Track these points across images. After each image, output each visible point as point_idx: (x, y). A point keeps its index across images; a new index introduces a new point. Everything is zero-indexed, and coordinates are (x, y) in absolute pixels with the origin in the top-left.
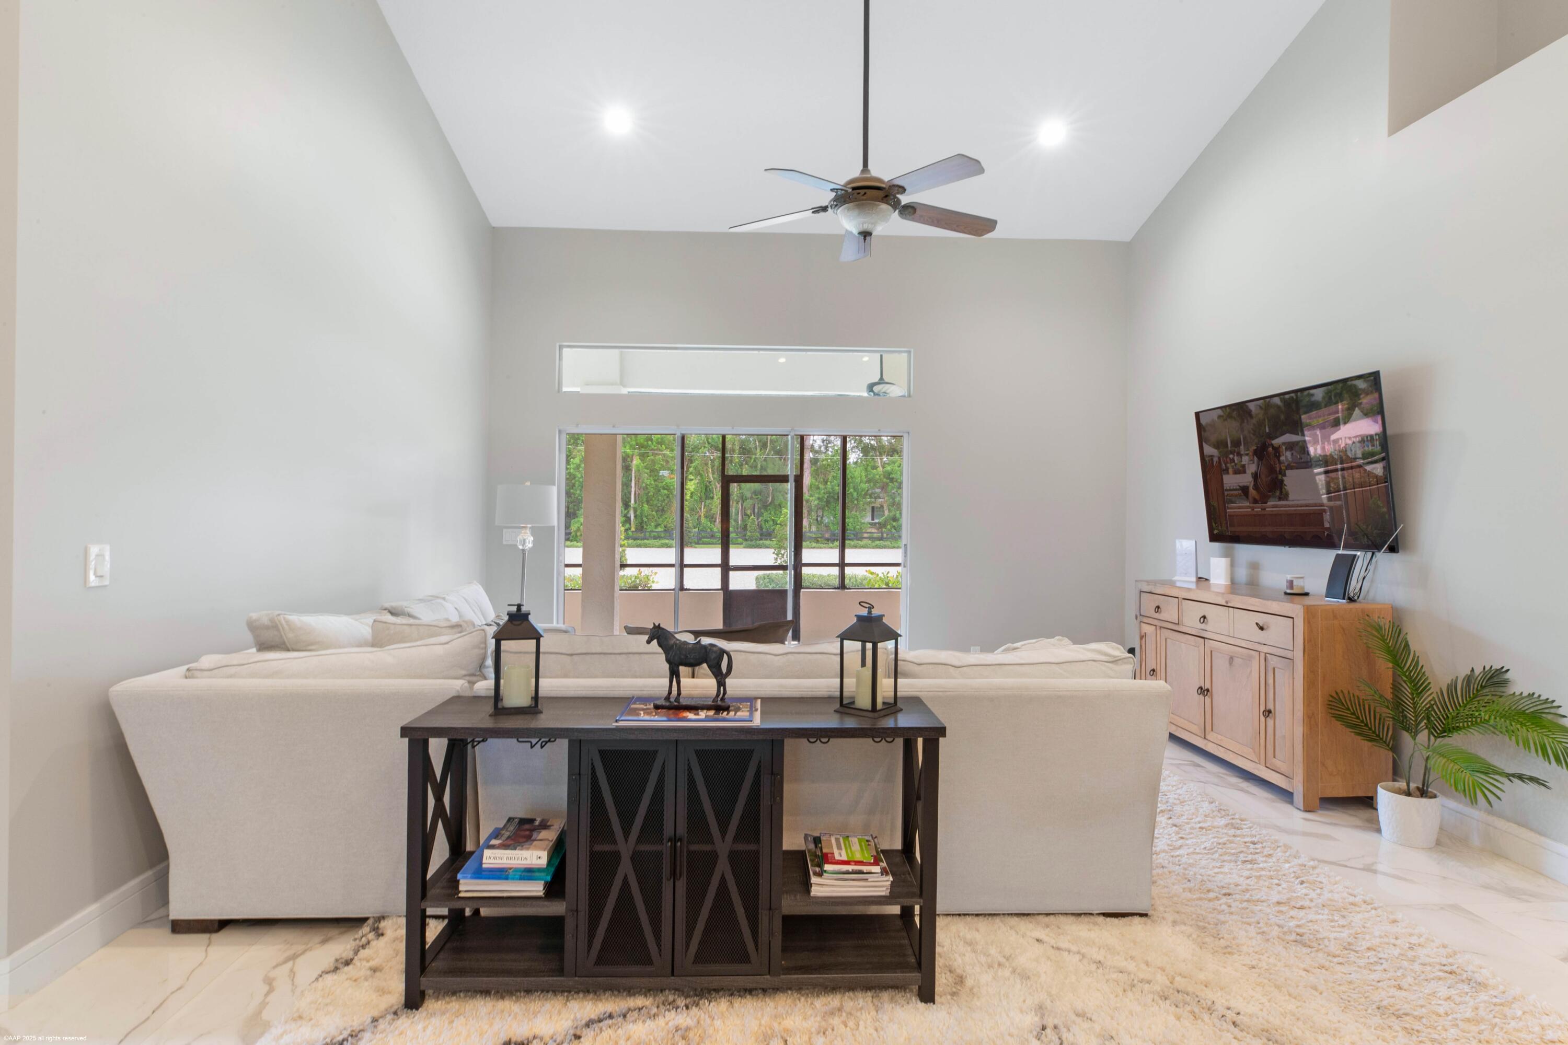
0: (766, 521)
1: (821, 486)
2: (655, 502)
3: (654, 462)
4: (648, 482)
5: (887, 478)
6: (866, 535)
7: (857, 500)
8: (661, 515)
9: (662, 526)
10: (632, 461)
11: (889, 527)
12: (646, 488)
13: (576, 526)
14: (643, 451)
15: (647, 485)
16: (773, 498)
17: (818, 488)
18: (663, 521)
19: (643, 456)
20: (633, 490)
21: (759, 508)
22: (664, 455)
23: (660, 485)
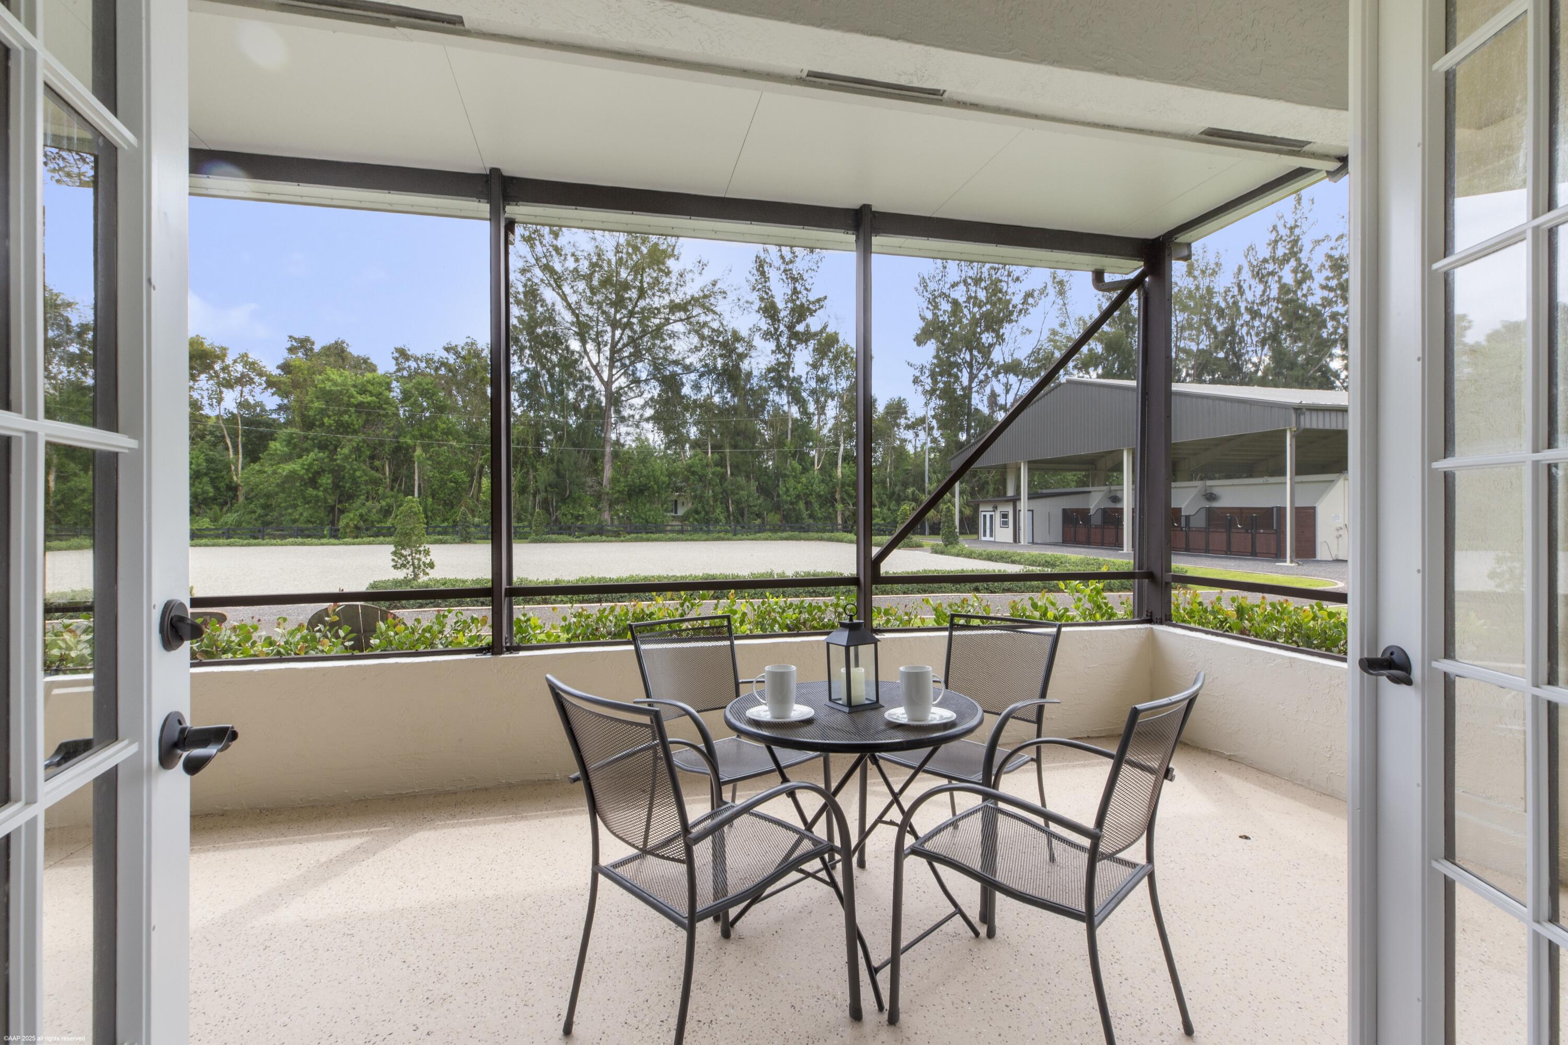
0: (564, 515)
1: (622, 479)
2: (442, 496)
3: (438, 454)
4: (431, 474)
5: (689, 471)
6: (669, 528)
7: (658, 492)
8: (450, 510)
9: (451, 521)
10: (414, 451)
11: (691, 520)
12: (429, 481)
13: (345, 521)
14: (427, 441)
15: (429, 478)
16: (571, 492)
17: (619, 481)
18: (452, 515)
19: (425, 448)
20: (416, 483)
21: (557, 502)
22: (451, 446)
23: (446, 477)
